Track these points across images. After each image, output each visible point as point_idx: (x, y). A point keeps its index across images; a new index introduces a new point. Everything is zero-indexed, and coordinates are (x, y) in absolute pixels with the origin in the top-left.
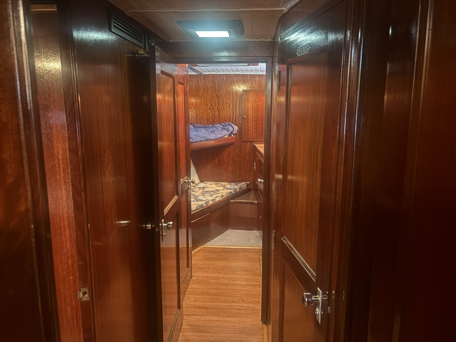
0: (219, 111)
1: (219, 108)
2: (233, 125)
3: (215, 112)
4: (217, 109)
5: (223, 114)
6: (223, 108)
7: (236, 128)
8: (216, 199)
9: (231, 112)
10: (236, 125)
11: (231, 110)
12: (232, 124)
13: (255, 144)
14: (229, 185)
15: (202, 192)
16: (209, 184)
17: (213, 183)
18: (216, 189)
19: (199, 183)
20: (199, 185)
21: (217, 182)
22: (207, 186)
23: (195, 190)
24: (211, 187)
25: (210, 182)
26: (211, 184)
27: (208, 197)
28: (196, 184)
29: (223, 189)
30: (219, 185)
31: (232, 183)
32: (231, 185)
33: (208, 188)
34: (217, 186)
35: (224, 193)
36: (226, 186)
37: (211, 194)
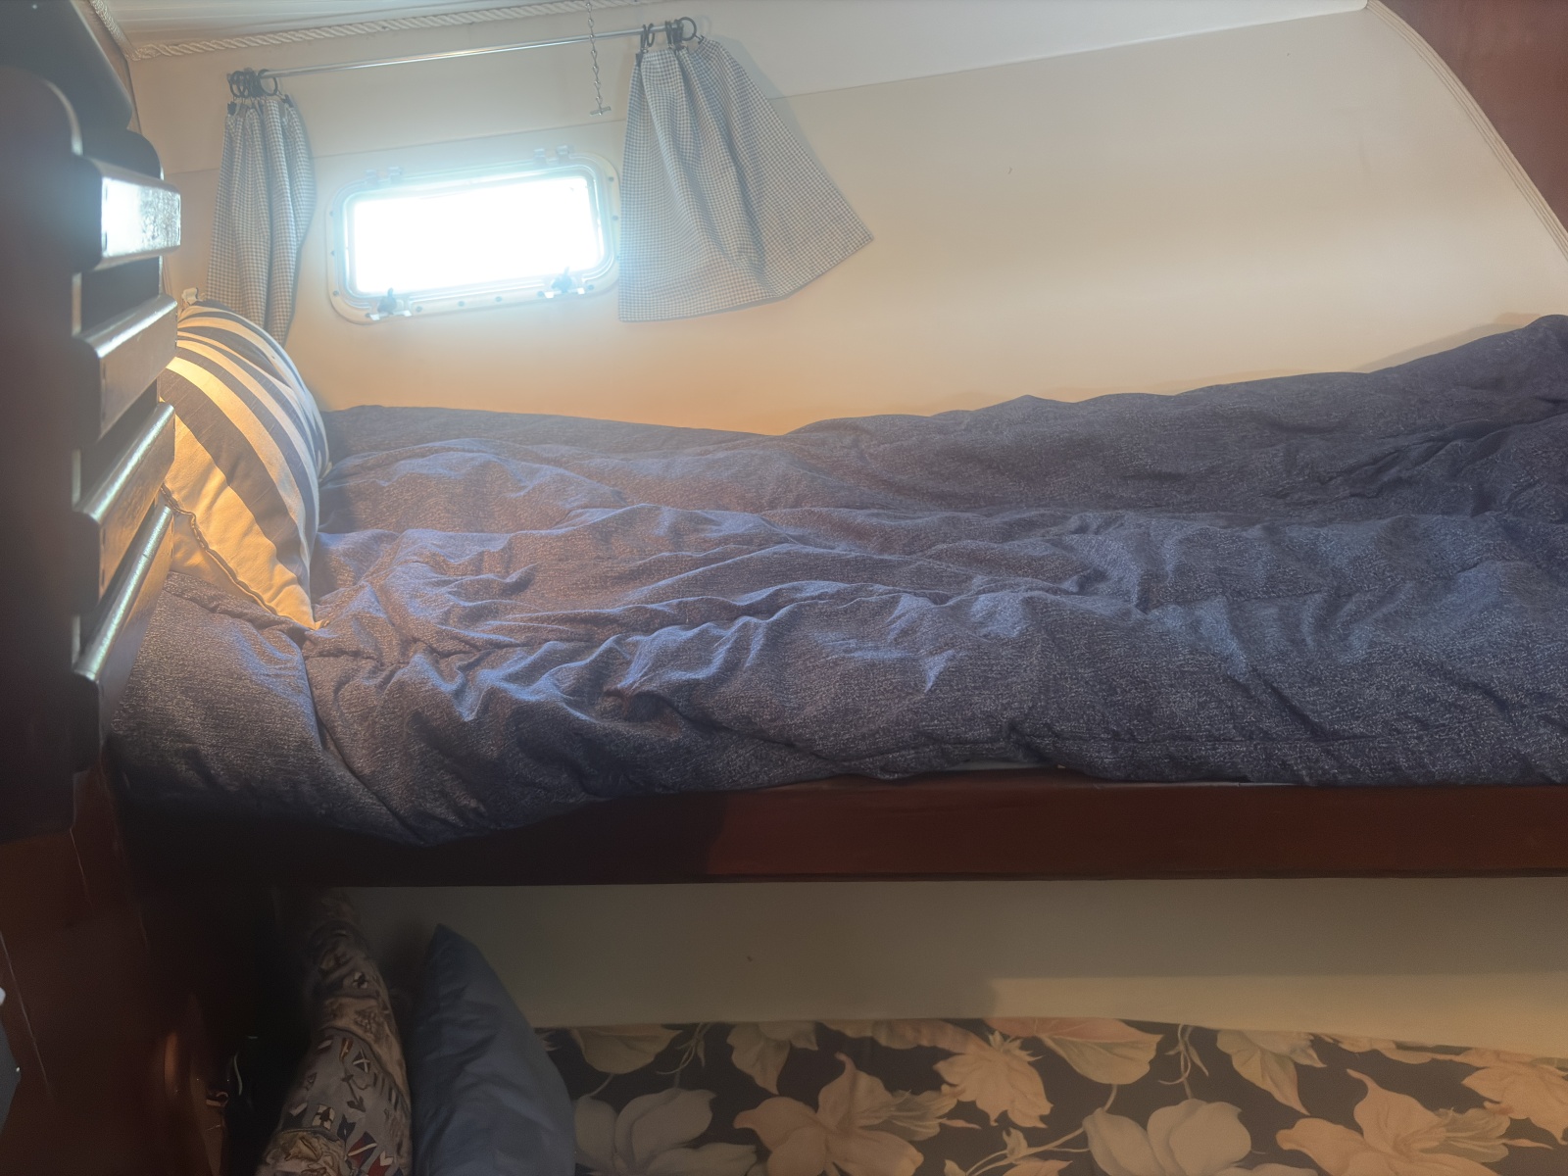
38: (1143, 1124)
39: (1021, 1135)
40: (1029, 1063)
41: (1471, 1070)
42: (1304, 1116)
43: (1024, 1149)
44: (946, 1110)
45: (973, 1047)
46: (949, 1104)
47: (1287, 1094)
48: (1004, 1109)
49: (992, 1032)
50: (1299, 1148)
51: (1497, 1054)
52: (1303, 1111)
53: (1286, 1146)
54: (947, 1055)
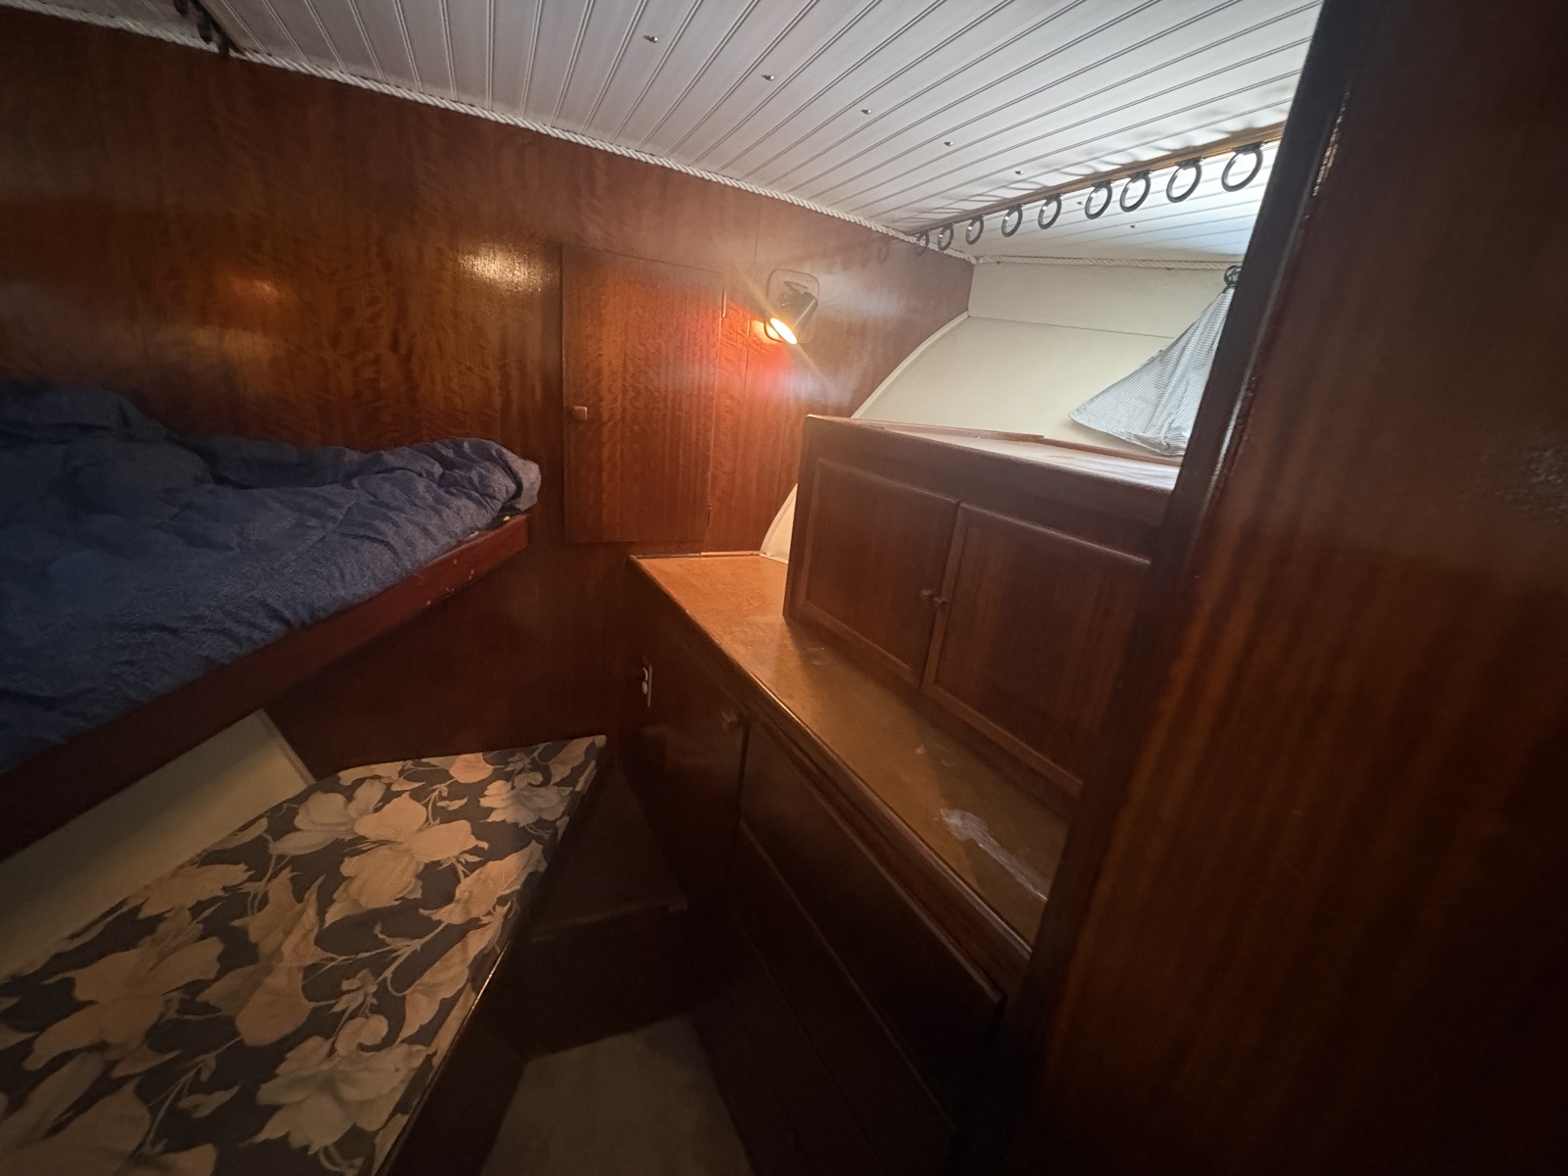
0: (408, 358)
1: (402, 337)
3: (376, 361)
4: (394, 346)
5: (439, 384)
6: (432, 345)
7: (531, 474)
11: (491, 366)
13: (634, 557)
14: (499, 784)
15: (315, 954)
16: (370, 793)
17: (400, 776)
18: (421, 868)
19: (302, 798)
20: (299, 821)
21: (424, 760)
22: (360, 830)
23: (255, 926)
24: (389, 835)
25: (381, 769)
26: (389, 796)
27: (362, 1047)
28: (279, 807)
29: (471, 852)
30: (437, 792)
31: (516, 758)
32: (508, 777)
33: (362, 852)
34: (427, 819)
35: (489, 913)
36: (484, 802)
37: (385, 979)
42: (36, 1037)
47: (7, 1038)
50: (51, 1057)
51: (147, 888)
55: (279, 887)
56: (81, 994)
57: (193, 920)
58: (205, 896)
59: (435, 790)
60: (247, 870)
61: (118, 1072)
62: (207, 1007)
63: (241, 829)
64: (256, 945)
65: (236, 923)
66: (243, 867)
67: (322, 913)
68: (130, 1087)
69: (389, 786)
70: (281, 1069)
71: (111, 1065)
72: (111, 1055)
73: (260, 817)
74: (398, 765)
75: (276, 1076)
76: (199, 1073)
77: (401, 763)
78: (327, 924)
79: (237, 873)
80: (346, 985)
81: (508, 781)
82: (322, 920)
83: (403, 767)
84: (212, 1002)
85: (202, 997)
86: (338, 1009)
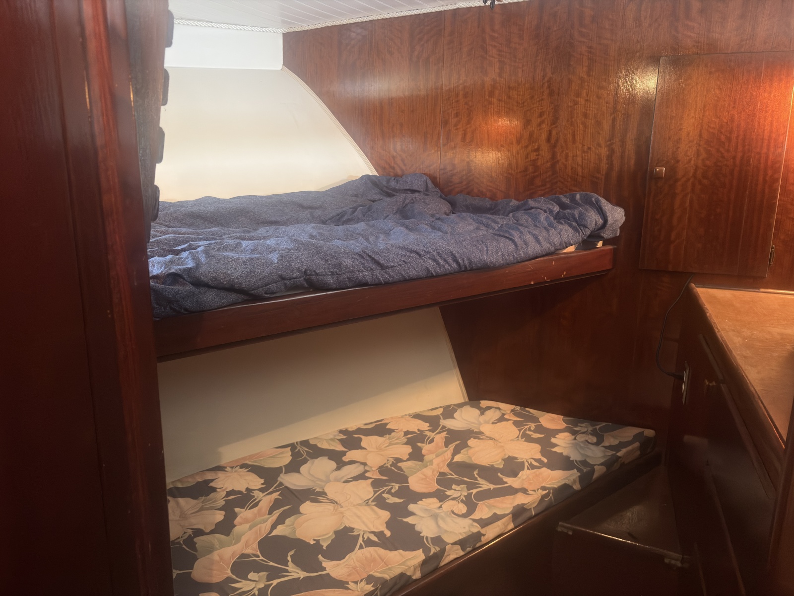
1: (554, 133)
2: (604, 202)
5: (570, 159)
6: (570, 137)
7: (617, 215)
8: (483, 531)
9: (604, 152)
10: (618, 204)
11: (603, 145)
12: (601, 199)
13: (693, 285)
14: (566, 434)
15: (446, 469)
16: (492, 415)
17: (511, 412)
18: (507, 456)
19: (461, 406)
20: (455, 415)
21: (527, 409)
22: (482, 429)
23: (426, 448)
24: (496, 436)
25: (502, 406)
26: (502, 419)
27: (453, 512)
28: (449, 406)
29: (536, 460)
30: (528, 426)
31: (583, 425)
32: (574, 433)
33: (479, 439)
34: (518, 437)
35: (534, 491)
36: (553, 440)
37: (472, 493)
38: (299, 472)
39: (258, 492)
40: (247, 471)
41: (387, 424)
42: (348, 451)
43: (261, 495)
44: (224, 495)
45: (221, 475)
46: (224, 493)
47: (340, 448)
48: (246, 487)
49: (226, 468)
50: (350, 460)
51: (392, 418)
52: (347, 450)
53: (347, 460)
54: (212, 480)
55: (440, 438)
56: (363, 444)
57: (404, 436)
58: (411, 430)
59: (528, 425)
60: (429, 427)
61: (367, 475)
62: (400, 469)
63: (432, 410)
64: (424, 456)
65: (419, 444)
66: (428, 424)
67: (454, 455)
68: (370, 481)
69: (503, 415)
70: (419, 502)
71: (366, 471)
72: (367, 468)
73: (441, 407)
74: (512, 407)
75: (417, 504)
76: (392, 488)
77: (514, 406)
78: (454, 461)
79: (425, 426)
80: (454, 486)
81: (573, 435)
82: (453, 458)
83: (515, 408)
84: (402, 467)
85: (399, 464)
86: (448, 493)
